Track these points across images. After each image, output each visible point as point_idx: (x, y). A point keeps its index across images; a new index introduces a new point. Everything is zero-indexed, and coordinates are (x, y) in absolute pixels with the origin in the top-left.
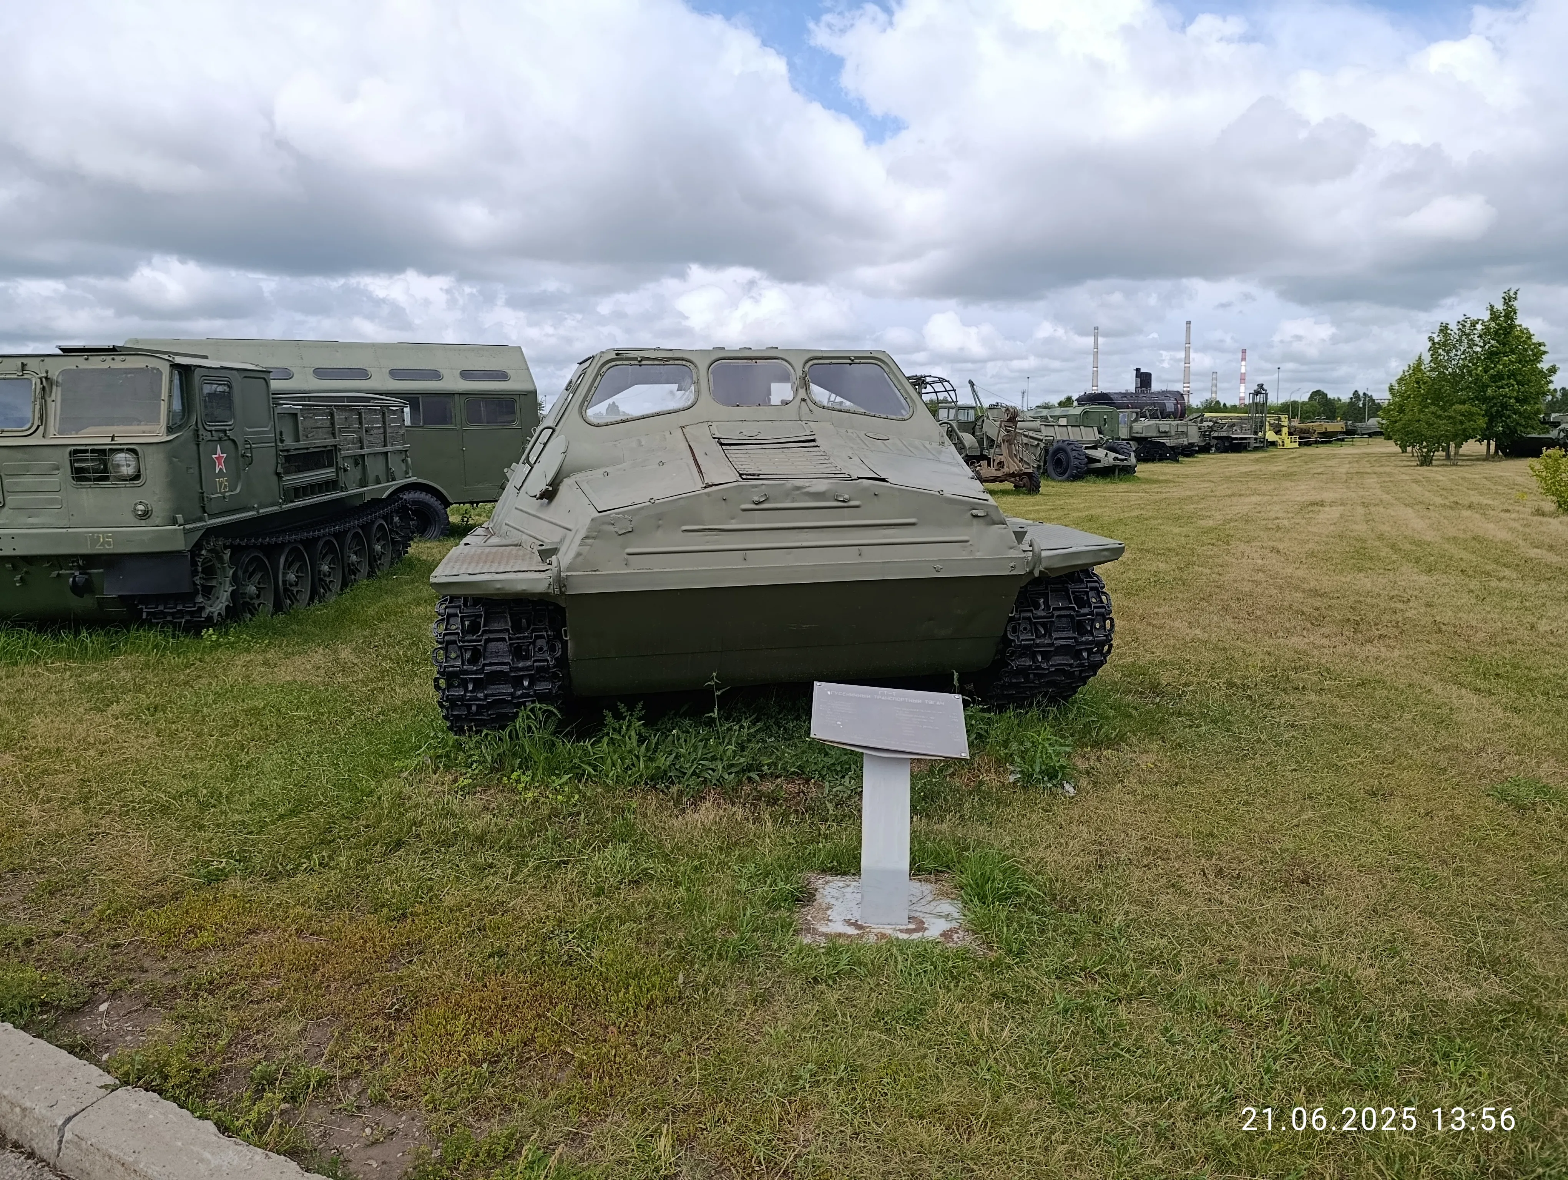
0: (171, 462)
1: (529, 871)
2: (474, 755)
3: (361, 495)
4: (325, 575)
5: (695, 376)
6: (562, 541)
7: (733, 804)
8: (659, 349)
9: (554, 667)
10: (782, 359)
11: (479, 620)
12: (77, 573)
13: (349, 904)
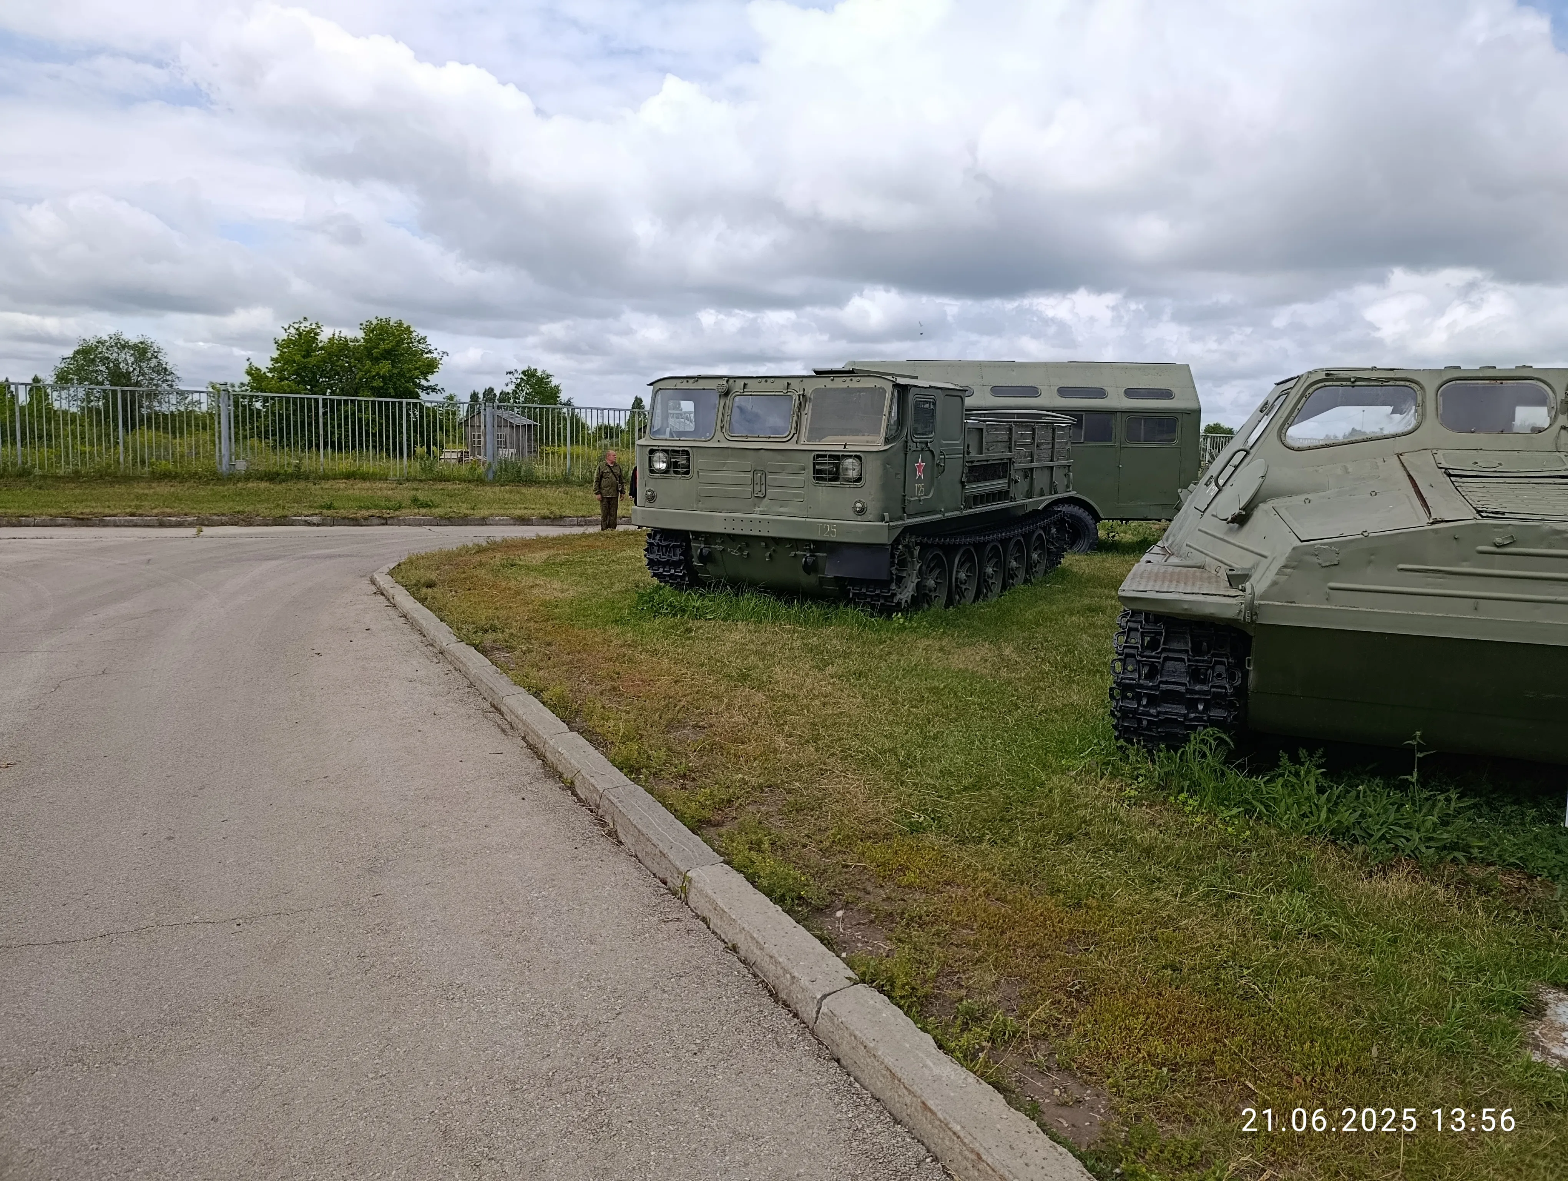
0: (885, 468)
1: (1198, 895)
2: (1140, 768)
3: (1023, 506)
4: (989, 577)
5: (1419, 398)
6: (1255, 566)
7: (1433, 882)
8: (1374, 369)
9: (1231, 696)
10: (1538, 379)
11: (1158, 637)
12: (808, 555)
13: (1028, 882)
